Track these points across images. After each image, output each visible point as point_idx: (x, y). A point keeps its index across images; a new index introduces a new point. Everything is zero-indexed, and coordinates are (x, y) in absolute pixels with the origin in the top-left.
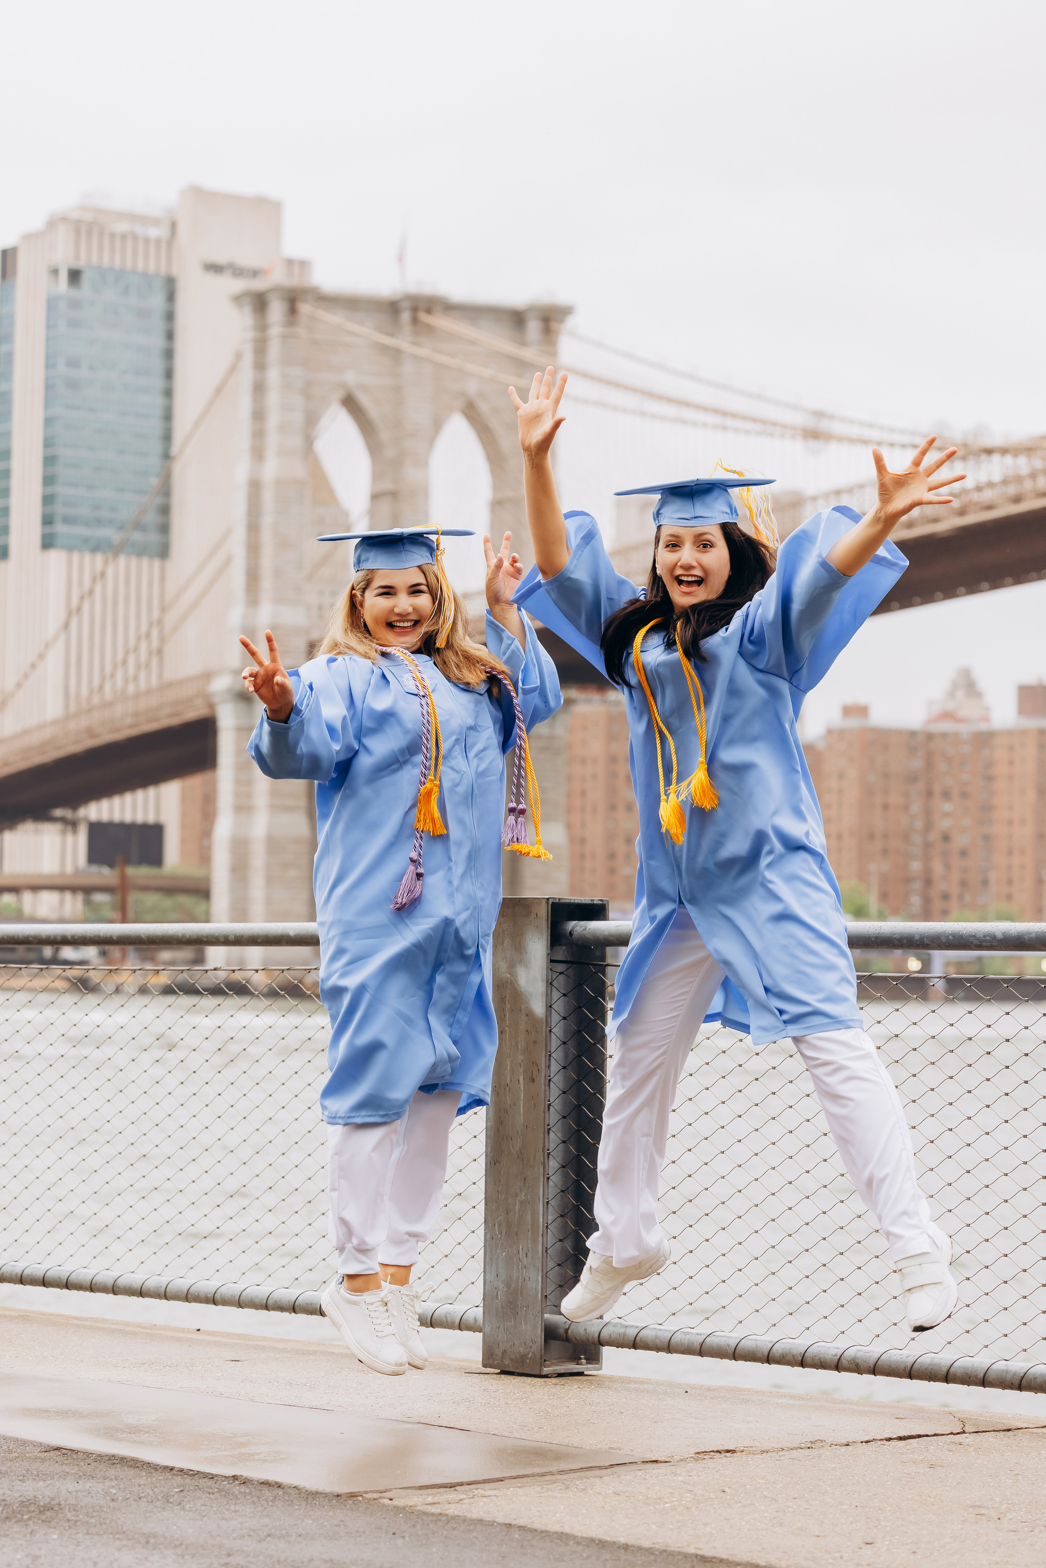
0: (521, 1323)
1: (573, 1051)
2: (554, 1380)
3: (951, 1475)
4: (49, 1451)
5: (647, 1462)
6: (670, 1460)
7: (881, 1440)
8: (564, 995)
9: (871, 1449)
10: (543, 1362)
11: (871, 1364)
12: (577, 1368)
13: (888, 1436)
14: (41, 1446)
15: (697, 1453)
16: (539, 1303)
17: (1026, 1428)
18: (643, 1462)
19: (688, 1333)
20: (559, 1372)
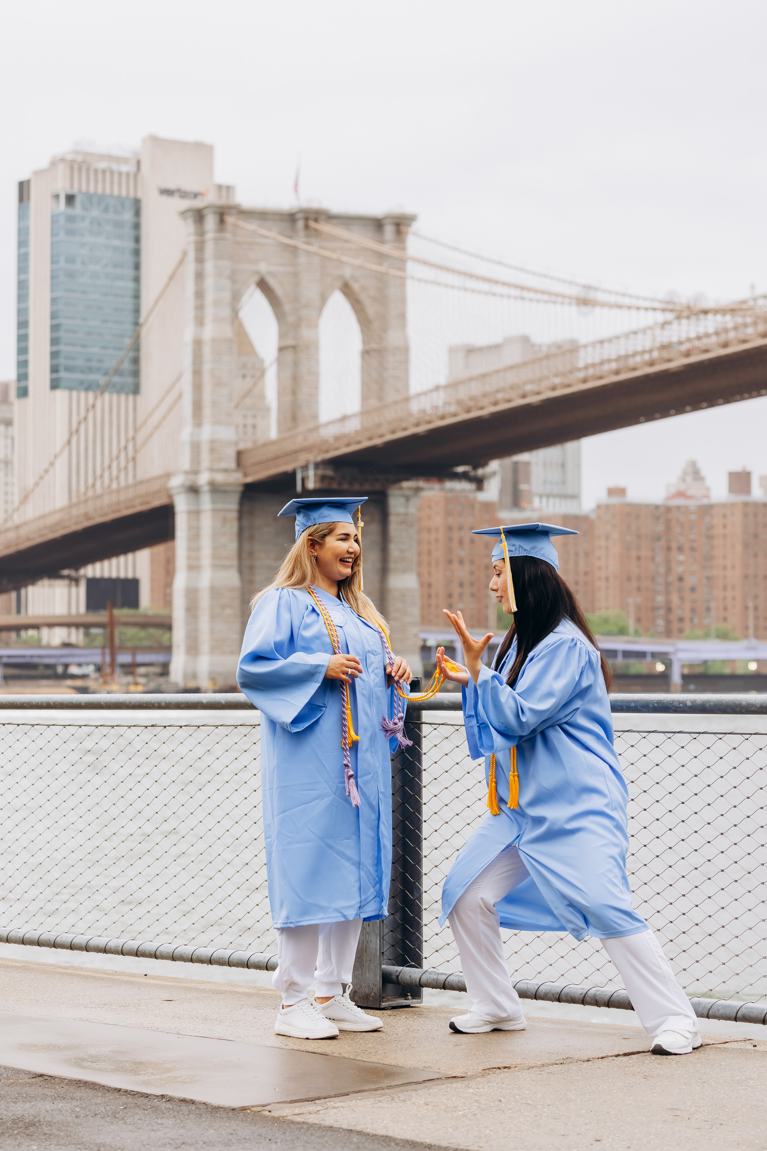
0: (366, 972)
1: (399, 783)
2: (389, 1012)
3: (659, 1084)
4: (36, 1077)
5: (449, 1078)
6: (465, 1075)
7: (612, 1056)
9: (604, 1064)
10: (381, 999)
11: (606, 998)
12: (405, 1003)
13: (616, 1053)
14: (30, 1074)
15: (483, 1070)
16: (378, 958)
17: (713, 1044)
18: (446, 1078)
20: (393, 1006)
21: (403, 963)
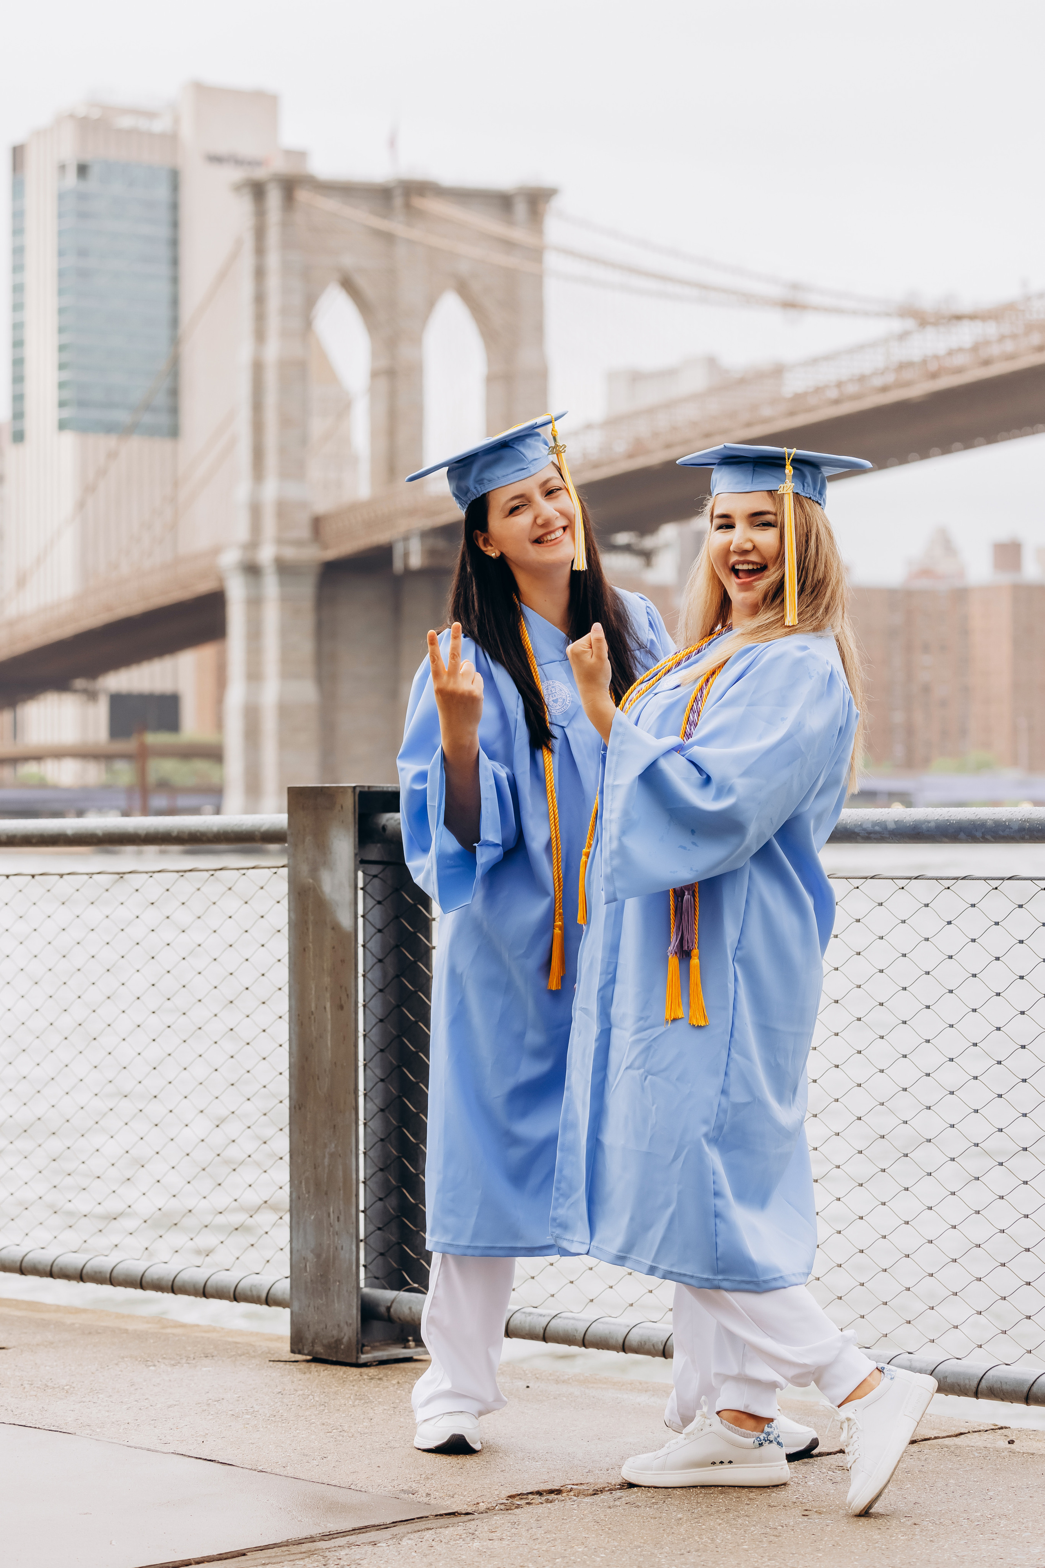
0: (333, 1301)
1: (391, 972)
2: (372, 1371)
5: (441, 1515)
6: (474, 1508)
8: (379, 903)
10: (361, 1347)
12: (403, 1353)
15: (510, 1497)
16: (357, 1275)
17: (936, 1438)
18: (436, 1516)
19: (530, 1314)
20: (380, 1359)
21: (400, 1285)
